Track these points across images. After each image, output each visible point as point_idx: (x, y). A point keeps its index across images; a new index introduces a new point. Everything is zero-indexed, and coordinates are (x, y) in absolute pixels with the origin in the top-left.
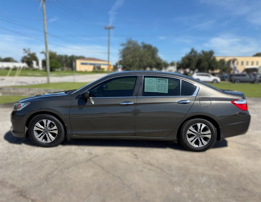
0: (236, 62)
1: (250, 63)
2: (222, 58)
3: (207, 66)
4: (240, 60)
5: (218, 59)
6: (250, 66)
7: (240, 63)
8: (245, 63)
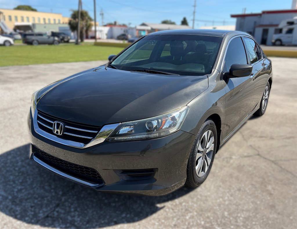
0: (1, 17)
1: (19, 19)
4: (6, 13)
6: (20, 23)
7: (7, 18)
8: (13, 18)
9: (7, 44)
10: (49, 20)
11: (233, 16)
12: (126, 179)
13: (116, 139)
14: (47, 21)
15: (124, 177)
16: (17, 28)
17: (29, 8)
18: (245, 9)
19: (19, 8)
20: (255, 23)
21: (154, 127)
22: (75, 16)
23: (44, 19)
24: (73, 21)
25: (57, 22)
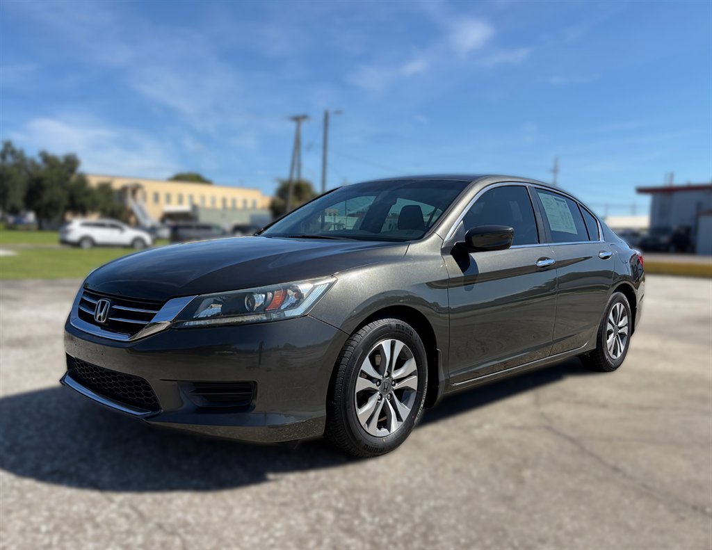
0: (139, 194)
1: (174, 199)
2: (105, 180)
3: (65, 202)
4: (150, 187)
5: (94, 182)
6: (174, 207)
7: (150, 197)
8: (162, 198)
9: (139, 245)
10: (234, 201)
11: (642, 191)
12: (201, 405)
13: (187, 324)
14: (229, 204)
15: (199, 402)
16: (168, 216)
17: (197, 179)
18: (672, 176)
19: (179, 178)
20: (699, 206)
21: (256, 305)
22: (283, 192)
23: (224, 201)
24: (280, 202)
25: (249, 205)
